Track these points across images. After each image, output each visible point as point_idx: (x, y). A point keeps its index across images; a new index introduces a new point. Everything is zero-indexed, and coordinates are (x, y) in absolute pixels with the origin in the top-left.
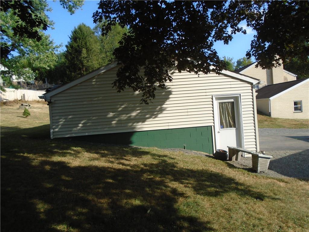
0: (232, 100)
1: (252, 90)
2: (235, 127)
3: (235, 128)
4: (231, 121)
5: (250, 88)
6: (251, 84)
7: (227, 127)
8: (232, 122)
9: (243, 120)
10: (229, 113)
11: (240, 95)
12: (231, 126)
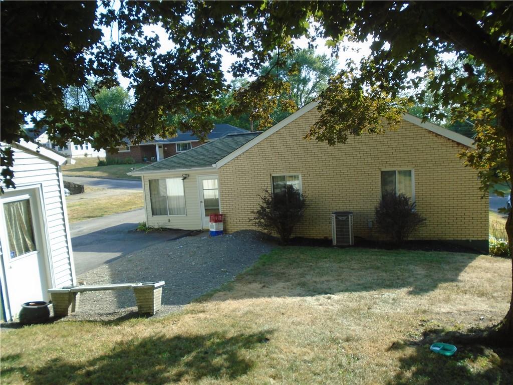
0: (27, 197)
1: (58, 175)
2: (35, 249)
3: (36, 252)
4: (27, 240)
5: (55, 172)
6: (56, 163)
7: (21, 253)
8: (29, 240)
9: (49, 232)
10: (22, 223)
11: (41, 184)
12: (27, 250)
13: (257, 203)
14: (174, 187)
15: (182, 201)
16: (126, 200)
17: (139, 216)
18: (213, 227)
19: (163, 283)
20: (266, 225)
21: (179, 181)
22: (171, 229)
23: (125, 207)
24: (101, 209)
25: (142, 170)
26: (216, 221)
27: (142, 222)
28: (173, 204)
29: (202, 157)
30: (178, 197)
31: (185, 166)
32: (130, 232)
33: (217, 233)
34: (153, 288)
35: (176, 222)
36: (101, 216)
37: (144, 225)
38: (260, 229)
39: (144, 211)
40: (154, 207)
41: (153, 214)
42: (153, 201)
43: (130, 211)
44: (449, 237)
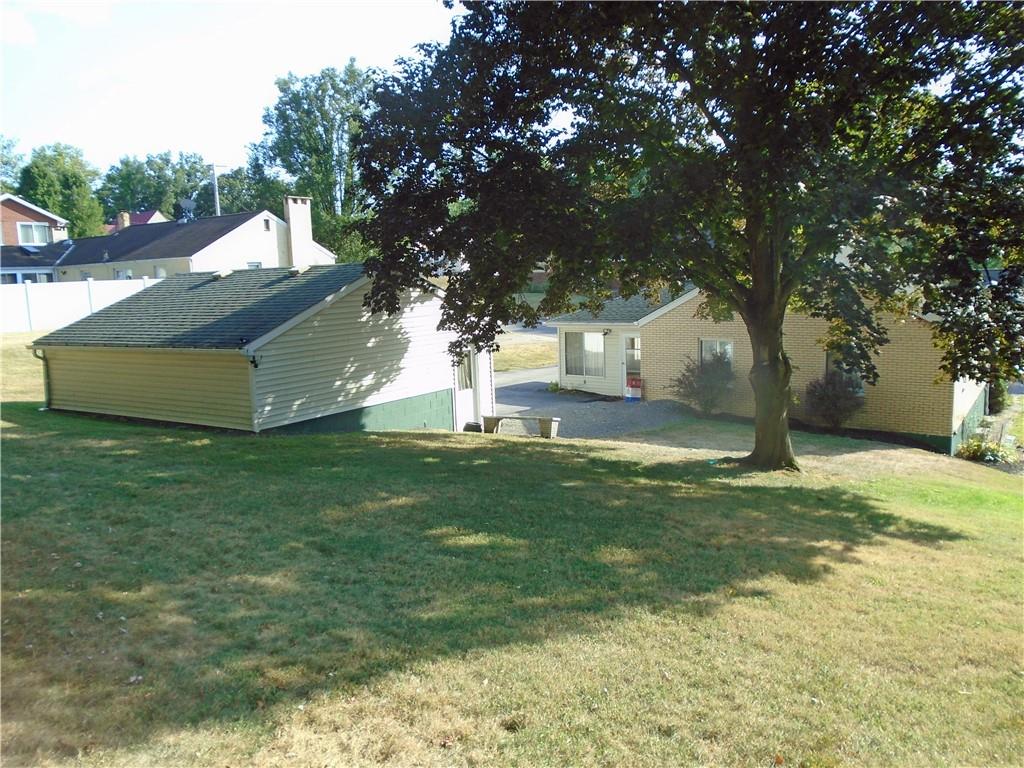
2: (471, 387)
7: (463, 388)
12: (467, 387)
13: (677, 370)
14: (594, 342)
15: (601, 361)
16: (539, 351)
17: (551, 375)
18: (629, 393)
19: (559, 419)
20: (684, 395)
21: (600, 336)
22: (585, 392)
23: (535, 361)
24: (505, 361)
25: (558, 320)
26: (632, 387)
27: (554, 381)
28: (590, 364)
29: (630, 309)
30: (597, 354)
31: (607, 320)
32: (540, 391)
33: (634, 399)
34: (552, 420)
35: (592, 384)
36: (507, 370)
37: (557, 385)
38: (676, 399)
39: (557, 369)
40: (569, 365)
41: (567, 373)
42: (569, 358)
43: (542, 367)
44: (903, 429)
